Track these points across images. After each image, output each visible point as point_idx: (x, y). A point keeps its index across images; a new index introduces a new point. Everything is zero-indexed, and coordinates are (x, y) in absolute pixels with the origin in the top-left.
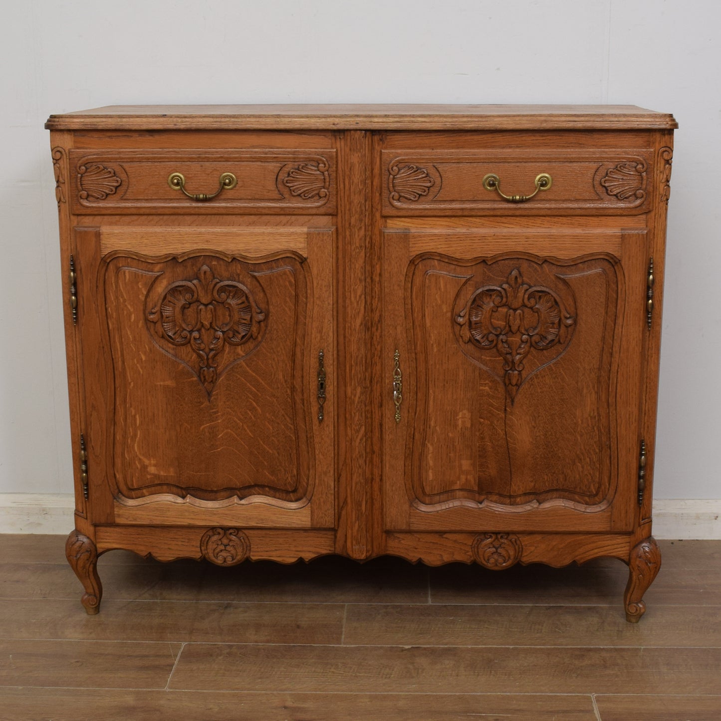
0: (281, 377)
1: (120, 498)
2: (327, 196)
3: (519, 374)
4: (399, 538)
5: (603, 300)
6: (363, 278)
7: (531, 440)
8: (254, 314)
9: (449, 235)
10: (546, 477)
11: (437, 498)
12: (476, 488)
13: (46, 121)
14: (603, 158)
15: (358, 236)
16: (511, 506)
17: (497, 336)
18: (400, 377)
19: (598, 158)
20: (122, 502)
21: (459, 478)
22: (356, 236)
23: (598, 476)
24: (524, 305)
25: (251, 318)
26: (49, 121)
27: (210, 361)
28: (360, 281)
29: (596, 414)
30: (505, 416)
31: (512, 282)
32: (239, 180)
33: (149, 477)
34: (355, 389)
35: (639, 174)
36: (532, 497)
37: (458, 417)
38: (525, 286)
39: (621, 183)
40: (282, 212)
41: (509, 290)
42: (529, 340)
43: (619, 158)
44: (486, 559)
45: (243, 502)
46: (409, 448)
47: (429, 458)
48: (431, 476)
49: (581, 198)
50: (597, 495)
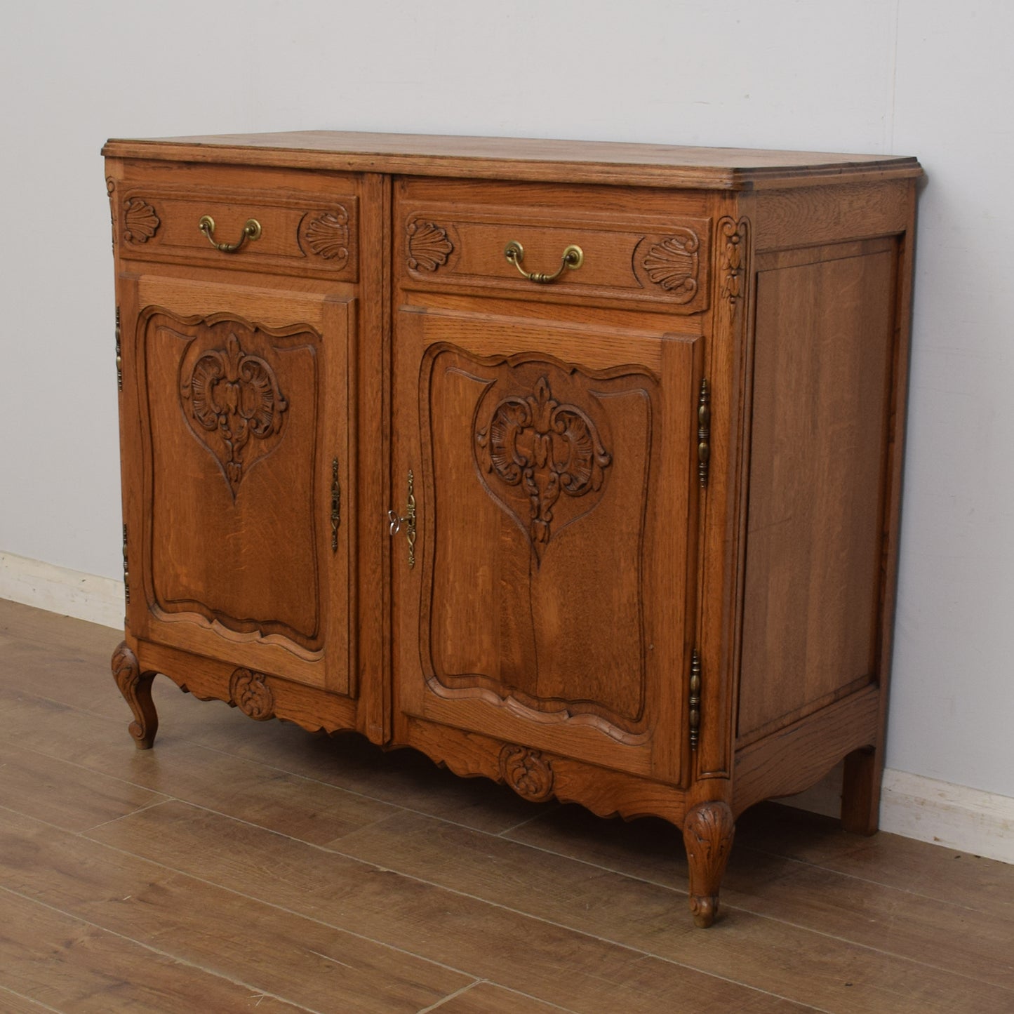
0: (300, 486)
1: (155, 609)
2: (346, 258)
3: (545, 526)
4: (421, 727)
5: (643, 434)
6: (380, 368)
7: (560, 623)
8: (276, 402)
9: (464, 321)
10: (576, 679)
11: (458, 682)
12: (498, 678)
13: (102, 146)
14: (645, 227)
15: (375, 312)
16: (538, 712)
17: (522, 468)
18: (413, 506)
19: (637, 228)
20: (156, 615)
21: (480, 660)
22: (373, 312)
23: (639, 693)
24: (551, 430)
25: (273, 406)
26: (105, 146)
27: (236, 454)
28: (377, 372)
29: (636, 600)
30: (530, 583)
31: (538, 395)
32: (264, 229)
33: (181, 589)
34: (371, 516)
35: (689, 255)
36: (563, 705)
37: (478, 574)
38: (553, 403)
39: (665, 265)
40: (302, 274)
41: (534, 405)
42: (557, 478)
43: (665, 230)
44: (516, 781)
45: (263, 640)
46: (426, 606)
47: (447, 623)
48: (450, 651)
49: (616, 283)
50: (638, 720)
